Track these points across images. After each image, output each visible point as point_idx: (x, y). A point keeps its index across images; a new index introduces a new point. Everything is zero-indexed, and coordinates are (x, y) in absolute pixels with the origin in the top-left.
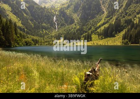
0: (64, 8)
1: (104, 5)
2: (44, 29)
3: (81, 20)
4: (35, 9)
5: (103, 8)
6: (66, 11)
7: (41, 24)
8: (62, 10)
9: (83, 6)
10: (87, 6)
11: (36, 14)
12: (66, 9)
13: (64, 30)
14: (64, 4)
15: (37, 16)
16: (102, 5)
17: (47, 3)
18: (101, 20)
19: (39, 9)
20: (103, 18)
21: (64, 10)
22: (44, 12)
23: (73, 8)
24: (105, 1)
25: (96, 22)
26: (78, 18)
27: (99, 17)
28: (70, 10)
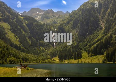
0: (64, 24)
1: (103, 20)
2: (42, 46)
3: (79, 37)
4: (34, 27)
5: (102, 23)
6: (64, 27)
7: (39, 41)
8: (61, 26)
9: (81, 22)
10: (84, 22)
11: (35, 31)
12: (65, 25)
13: (61, 47)
14: (64, 20)
15: (35, 33)
16: (101, 21)
17: (49, 18)
18: (98, 36)
19: (38, 26)
20: (100, 34)
21: (63, 27)
22: (43, 29)
23: (73, 24)
24: (104, 17)
25: (92, 38)
26: (77, 34)
27: (96, 34)
28: (69, 26)
